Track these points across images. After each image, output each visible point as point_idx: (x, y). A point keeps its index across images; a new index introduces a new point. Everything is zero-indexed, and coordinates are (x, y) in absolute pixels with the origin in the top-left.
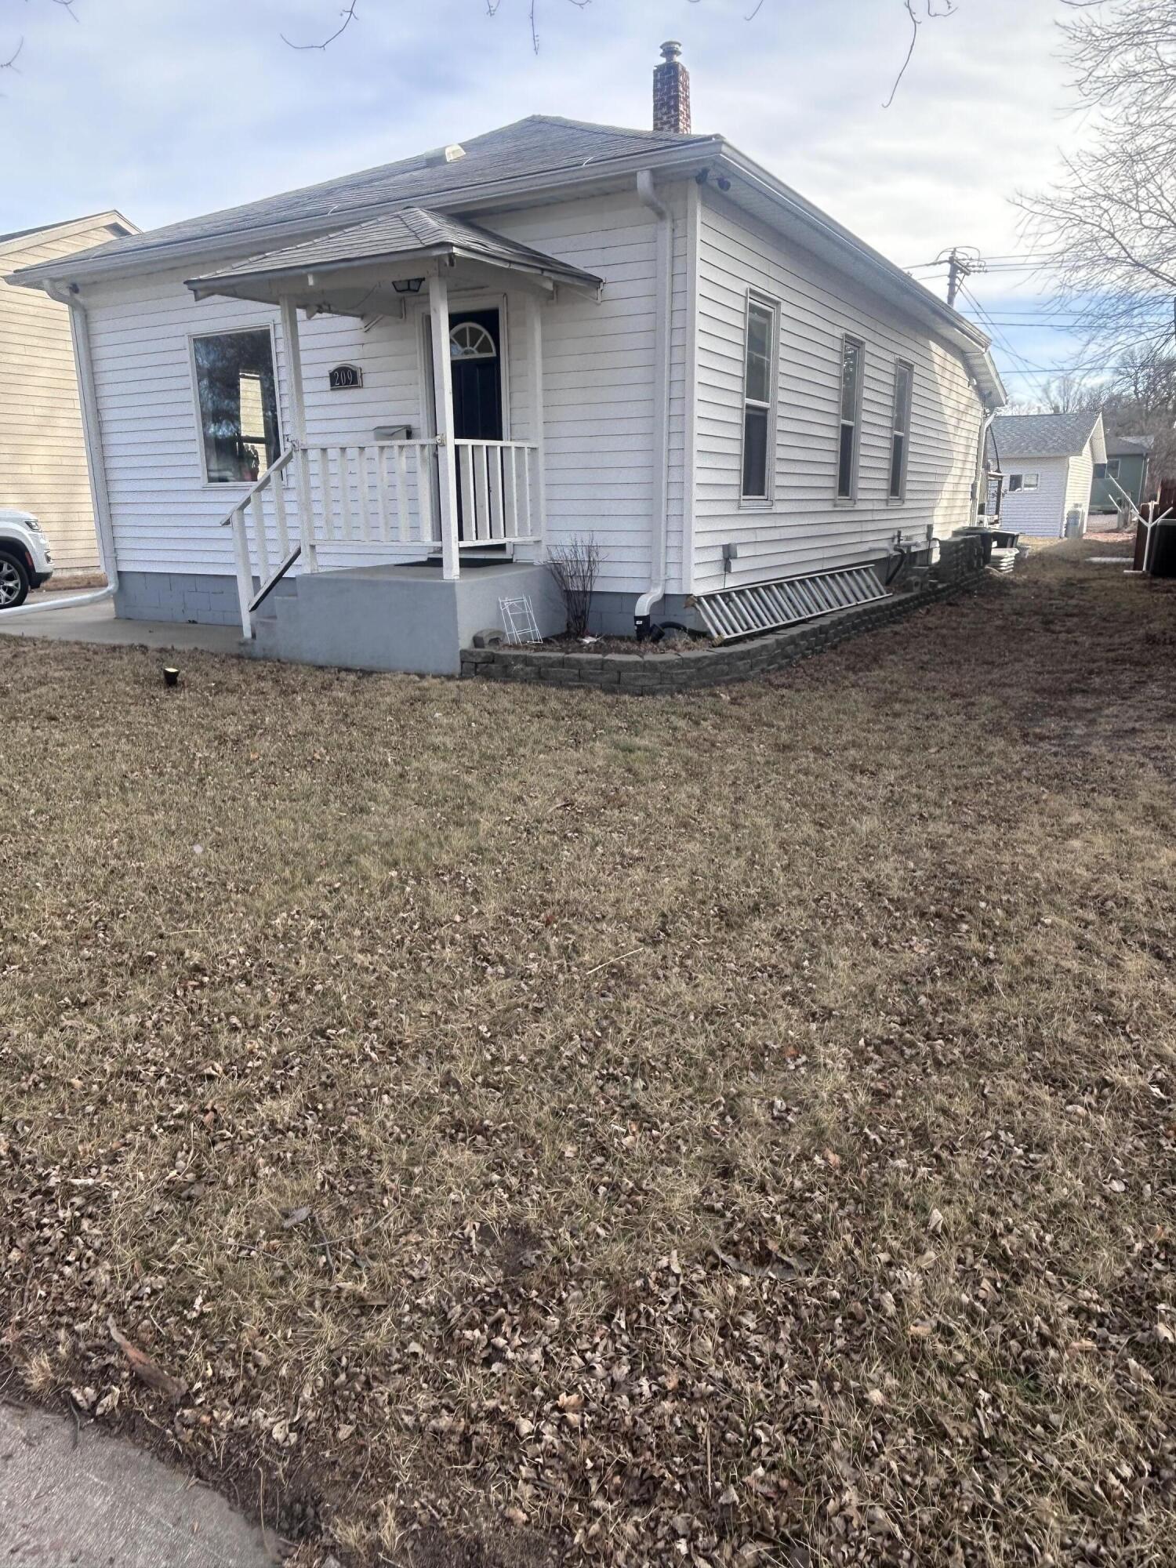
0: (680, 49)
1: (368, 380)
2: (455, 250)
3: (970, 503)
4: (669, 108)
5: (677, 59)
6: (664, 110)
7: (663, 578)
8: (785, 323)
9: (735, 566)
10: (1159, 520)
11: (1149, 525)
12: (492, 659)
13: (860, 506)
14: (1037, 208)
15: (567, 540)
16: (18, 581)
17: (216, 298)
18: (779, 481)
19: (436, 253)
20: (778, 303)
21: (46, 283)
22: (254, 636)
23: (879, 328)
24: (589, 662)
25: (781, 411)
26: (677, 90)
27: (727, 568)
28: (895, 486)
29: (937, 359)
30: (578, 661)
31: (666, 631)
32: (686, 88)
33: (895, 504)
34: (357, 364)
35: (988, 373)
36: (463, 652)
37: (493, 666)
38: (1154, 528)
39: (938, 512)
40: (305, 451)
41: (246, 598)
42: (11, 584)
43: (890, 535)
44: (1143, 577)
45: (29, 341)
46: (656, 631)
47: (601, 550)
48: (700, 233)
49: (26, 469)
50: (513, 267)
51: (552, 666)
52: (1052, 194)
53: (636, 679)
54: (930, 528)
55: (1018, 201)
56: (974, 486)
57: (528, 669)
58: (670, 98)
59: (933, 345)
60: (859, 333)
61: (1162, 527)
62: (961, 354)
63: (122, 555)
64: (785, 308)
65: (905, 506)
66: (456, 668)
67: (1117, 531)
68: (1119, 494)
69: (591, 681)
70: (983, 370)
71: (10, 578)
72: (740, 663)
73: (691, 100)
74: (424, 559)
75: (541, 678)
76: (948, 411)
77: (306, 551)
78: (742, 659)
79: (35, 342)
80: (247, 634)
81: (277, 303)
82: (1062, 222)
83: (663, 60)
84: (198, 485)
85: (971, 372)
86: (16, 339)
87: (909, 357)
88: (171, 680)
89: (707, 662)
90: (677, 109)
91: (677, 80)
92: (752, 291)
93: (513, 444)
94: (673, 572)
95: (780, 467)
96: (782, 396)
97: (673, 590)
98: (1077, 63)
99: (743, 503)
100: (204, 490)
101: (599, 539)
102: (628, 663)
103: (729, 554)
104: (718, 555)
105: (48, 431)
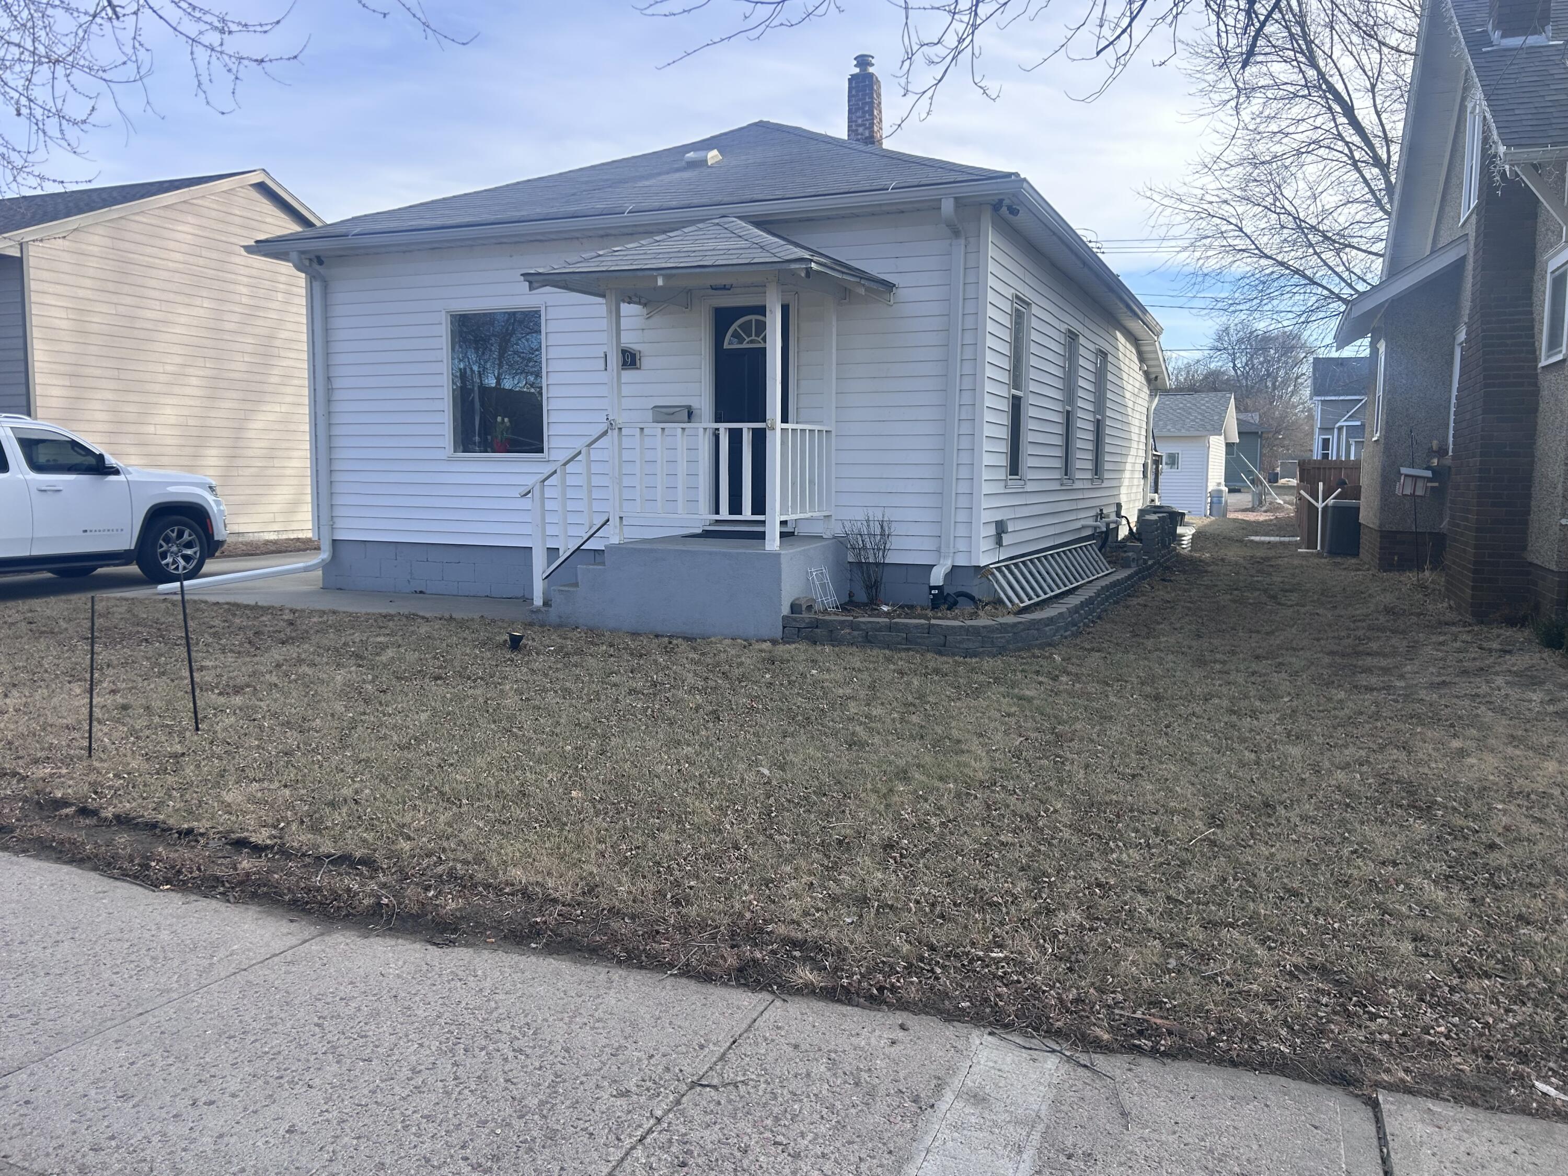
0: (873, 61)
1: (646, 362)
2: (813, 265)
3: (1142, 482)
4: (864, 112)
5: (871, 70)
6: (859, 114)
7: (952, 550)
8: (1034, 323)
9: (1006, 539)
10: (1330, 501)
11: (1320, 505)
12: (816, 624)
13: (1078, 485)
14: (1166, 201)
15: (860, 515)
16: (197, 549)
17: (548, 289)
18: (1031, 462)
19: (794, 266)
20: (1028, 304)
21: (294, 255)
22: (546, 603)
23: (1087, 320)
24: (917, 626)
25: (1032, 400)
26: (872, 98)
27: (999, 542)
28: (1097, 468)
29: (1121, 348)
30: (906, 625)
31: (959, 599)
32: (879, 95)
33: (1097, 483)
34: (636, 347)
35: (1158, 359)
36: (784, 618)
37: (818, 631)
38: (1325, 509)
39: (1123, 490)
40: (620, 429)
41: (539, 566)
42: (189, 552)
43: (1093, 513)
44: (1319, 555)
45: (165, 296)
46: (950, 600)
47: (893, 525)
48: (992, 251)
49: (151, 429)
50: (845, 277)
51: (880, 630)
52: (1182, 190)
53: (960, 642)
54: (1119, 506)
55: (1148, 194)
56: (1145, 466)
57: (856, 633)
58: (865, 104)
59: (1119, 335)
60: (1077, 327)
61: (1334, 507)
62: (1135, 340)
63: (339, 523)
64: (1035, 310)
65: (1104, 485)
66: (779, 634)
67: (1252, 510)
68: (1251, 472)
69: (919, 644)
70: (1153, 356)
71: (189, 545)
72: (1047, 629)
73: (883, 105)
74: (699, 531)
75: (870, 642)
76: (1128, 395)
77: (615, 521)
78: (1048, 625)
79: (171, 297)
80: (538, 601)
81: (603, 296)
82: (1192, 215)
83: (857, 70)
84: (442, 454)
85: (1142, 358)
86: (156, 294)
87: (1107, 347)
88: (515, 643)
89: (1022, 627)
90: (872, 114)
91: (872, 89)
92: (1017, 297)
93: (799, 427)
94: (962, 545)
95: (1031, 450)
96: (1033, 387)
97: (961, 561)
98: (1198, 75)
99: (1009, 483)
100: (449, 460)
101: (890, 515)
102: (953, 627)
103: (1001, 528)
104: (992, 531)
105: (176, 390)
